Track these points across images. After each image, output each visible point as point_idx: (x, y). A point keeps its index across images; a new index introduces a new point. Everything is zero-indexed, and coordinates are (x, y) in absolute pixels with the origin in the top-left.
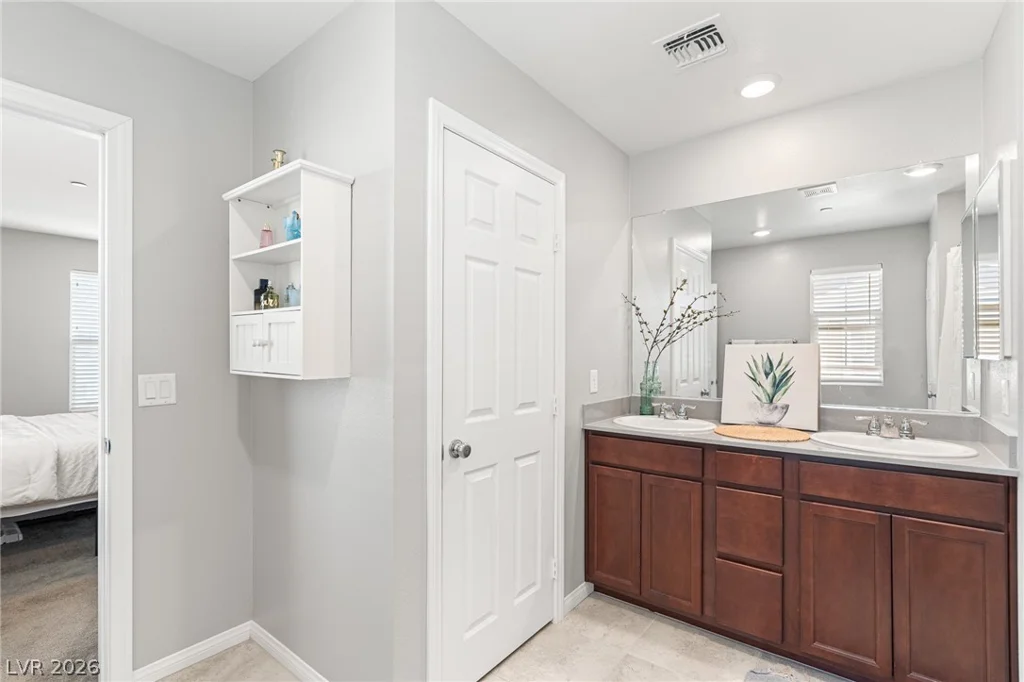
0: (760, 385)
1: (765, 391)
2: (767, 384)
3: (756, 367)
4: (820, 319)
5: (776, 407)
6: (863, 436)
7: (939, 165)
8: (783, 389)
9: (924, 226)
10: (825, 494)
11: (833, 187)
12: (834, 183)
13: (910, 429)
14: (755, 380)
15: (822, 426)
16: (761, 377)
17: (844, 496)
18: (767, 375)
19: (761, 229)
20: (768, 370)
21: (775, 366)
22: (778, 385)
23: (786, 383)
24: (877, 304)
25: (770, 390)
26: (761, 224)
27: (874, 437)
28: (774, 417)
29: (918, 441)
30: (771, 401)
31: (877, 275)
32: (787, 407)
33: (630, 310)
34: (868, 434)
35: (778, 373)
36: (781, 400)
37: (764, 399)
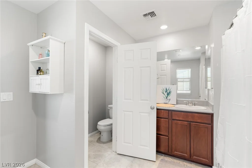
0: (164, 94)
1: (165, 96)
2: (166, 94)
3: (164, 90)
4: (178, 80)
5: (168, 100)
7: (201, 47)
8: (169, 95)
10: (177, 119)
11: (181, 50)
13: (194, 104)
14: (163, 93)
15: (177, 103)
16: (165, 93)
17: (181, 119)
18: (166, 92)
19: (166, 59)
20: (166, 91)
21: (168, 90)
23: (170, 94)
25: (166, 95)
27: (187, 106)
28: (167, 102)
29: (196, 106)
30: (167, 98)
31: (190, 70)
32: (170, 99)
34: (186, 105)
35: (168, 92)
36: (169, 98)
37: (165, 98)
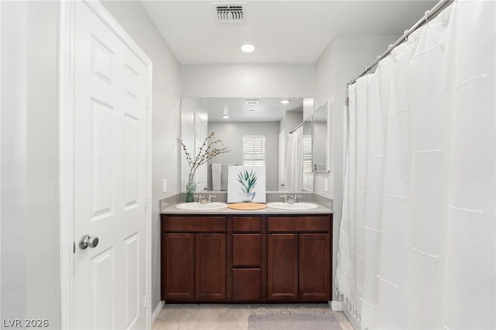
0: (243, 184)
1: (246, 187)
2: (246, 183)
3: (242, 176)
5: (250, 194)
6: (282, 203)
7: (290, 101)
8: (253, 186)
9: (277, 123)
10: (277, 230)
11: (258, 101)
12: (258, 100)
13: (297, 199)
14: (241, 182)
15: (268, 201)
16: (244, 180)
17: (283, 230)
18: (246, 179)
19: (226, 115)
20: (246, 177)
21: (249, 176)
22: (251, 183)
23: (254, 183)
24: (264, 151)
25: (247, 186)
26: (226, 113)
27: (286, 204)
28: (250, 198)
29: (300, 204)
30: (248, 191)
31: (264, 139)
32: (255, 193)
33: (180, 147)
34: (284, 202)
35: (251, 179)
36: (252, 190)
37: (246, 190)
